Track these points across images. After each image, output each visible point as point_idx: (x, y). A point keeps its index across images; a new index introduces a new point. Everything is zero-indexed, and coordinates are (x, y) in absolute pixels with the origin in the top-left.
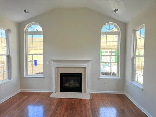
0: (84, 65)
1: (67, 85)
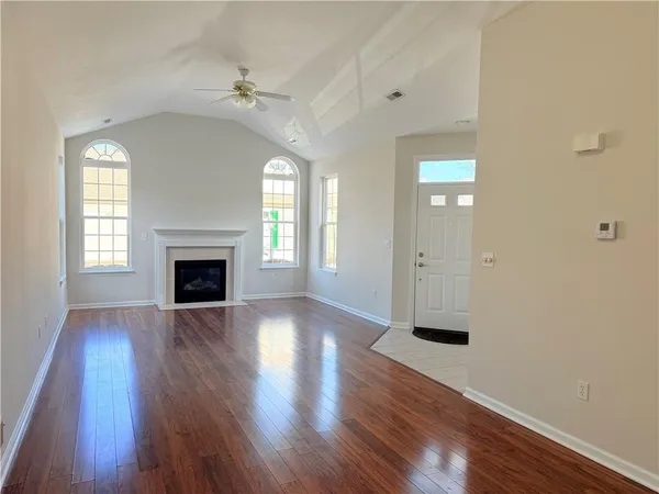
0: (230, 242)
1: (189, 287)
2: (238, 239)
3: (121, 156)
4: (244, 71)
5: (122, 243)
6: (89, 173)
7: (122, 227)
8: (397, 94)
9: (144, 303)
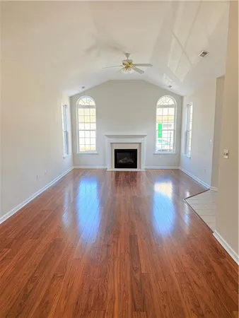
0: (139, 140)
1: (121, 161)
2: (143, 139)
3: (93, 103)
4: (127, 55)
5: (94, 141)
6: (81, 111)
7: (94, 134)
8: (205, 53)
9: (102, 167)
